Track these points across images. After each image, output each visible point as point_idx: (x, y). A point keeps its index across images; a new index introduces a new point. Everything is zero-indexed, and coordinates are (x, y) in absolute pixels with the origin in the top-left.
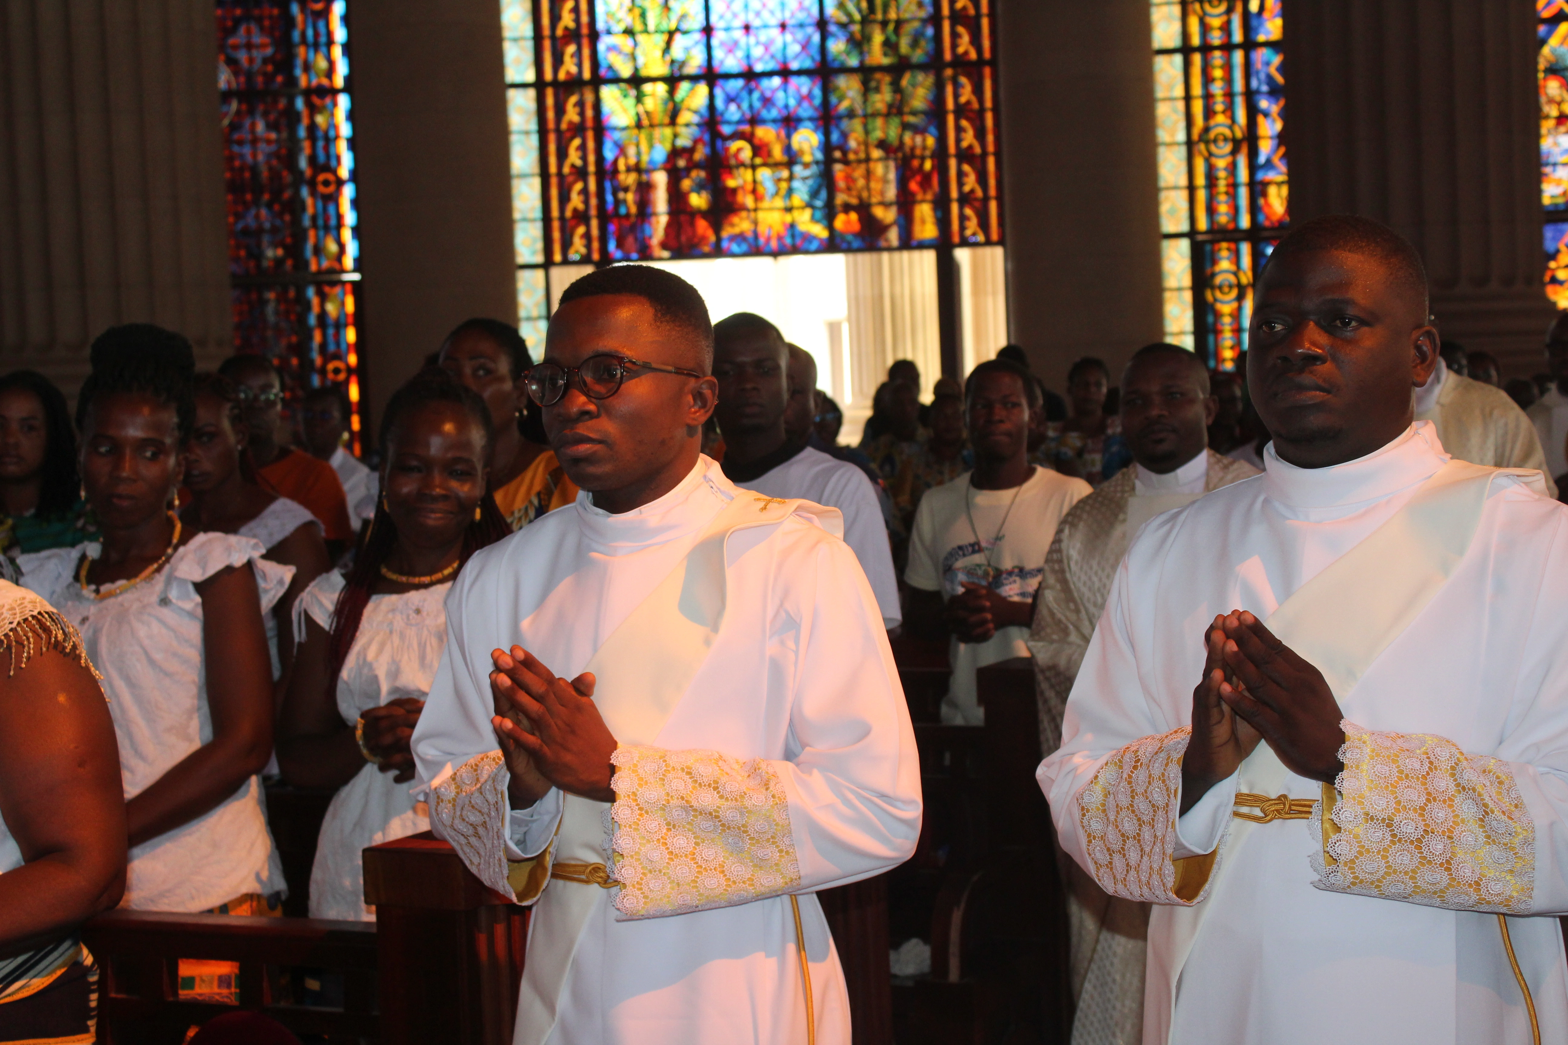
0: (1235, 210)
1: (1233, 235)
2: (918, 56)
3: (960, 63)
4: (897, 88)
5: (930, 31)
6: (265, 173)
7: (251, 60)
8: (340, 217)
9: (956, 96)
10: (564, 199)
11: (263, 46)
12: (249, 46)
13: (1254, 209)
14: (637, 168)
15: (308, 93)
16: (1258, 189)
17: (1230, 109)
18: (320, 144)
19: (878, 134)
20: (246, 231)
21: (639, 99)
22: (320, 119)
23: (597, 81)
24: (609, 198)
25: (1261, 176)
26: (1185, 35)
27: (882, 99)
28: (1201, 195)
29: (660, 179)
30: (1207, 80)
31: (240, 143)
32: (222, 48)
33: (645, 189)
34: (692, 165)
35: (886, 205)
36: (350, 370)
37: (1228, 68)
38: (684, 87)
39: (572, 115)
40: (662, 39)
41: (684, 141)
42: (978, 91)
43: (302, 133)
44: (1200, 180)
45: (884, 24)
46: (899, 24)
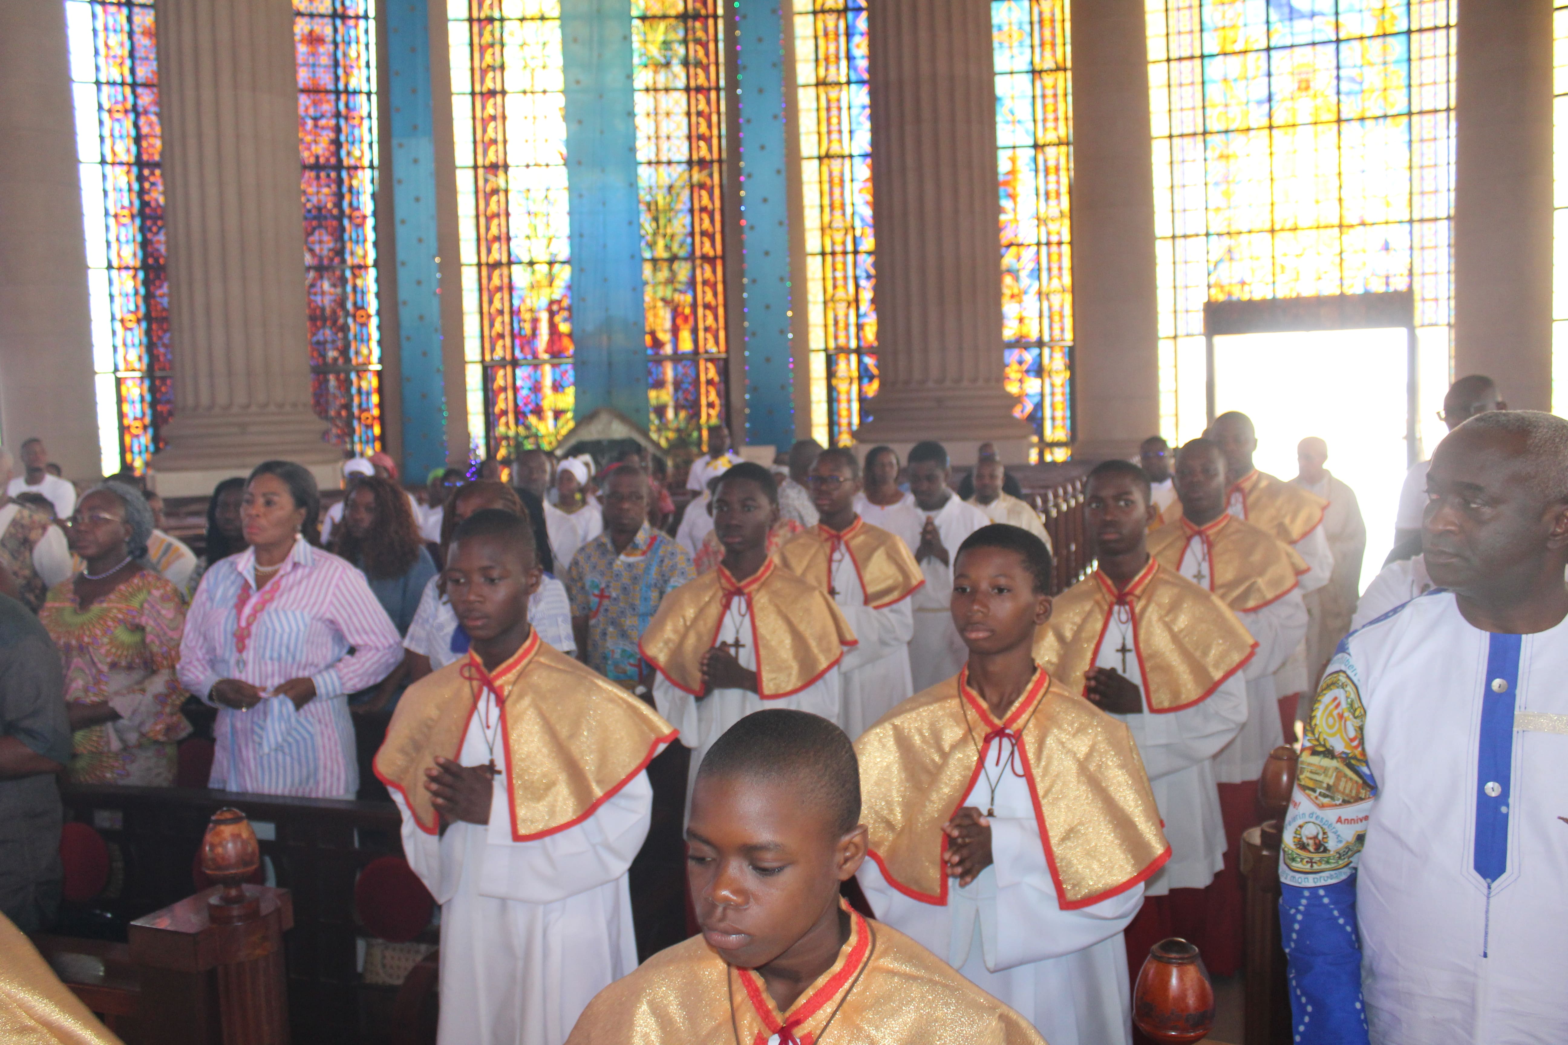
0: (848, 337)
1: (847, 351)
2: (682, 253)
3: (705, 258)
4: (671, 269)
5: (689, 240)
6: (328, 312)
7: (321, 250)
8: (369, 335)
9: (703, 274)
10: (492, 325)
11: (328, 242)
12: (321, 242)
13: (858, 338)
14: (531, 310)
15: (353, 268)
16: (860, 327)
17: (845, 285)
18: (359, 296)
19: (660, 294)
20: (318, 343)
21: (533, 272)
22: (359, 282)
23: (510, 263)
24: (516, 326)
25: (862, 320)
26: (823, 247)
27: (664, 274)
28: (831, 329)
29: (544, 317)
30: (834, 269)
31: (315, 294)
32: (306, 242)
33: (535, 321)
34: (561, 309)
35: (665, 331)
36: (374, 418)
37: (845, 264)
38: (557, 267)
39: (496, 281)
40: (546, 242)
41: (557, 296)
42: (714, 272)
43: (349, 288)
44: (831, 322)
45: (665, 236)
46: (672, 236)
